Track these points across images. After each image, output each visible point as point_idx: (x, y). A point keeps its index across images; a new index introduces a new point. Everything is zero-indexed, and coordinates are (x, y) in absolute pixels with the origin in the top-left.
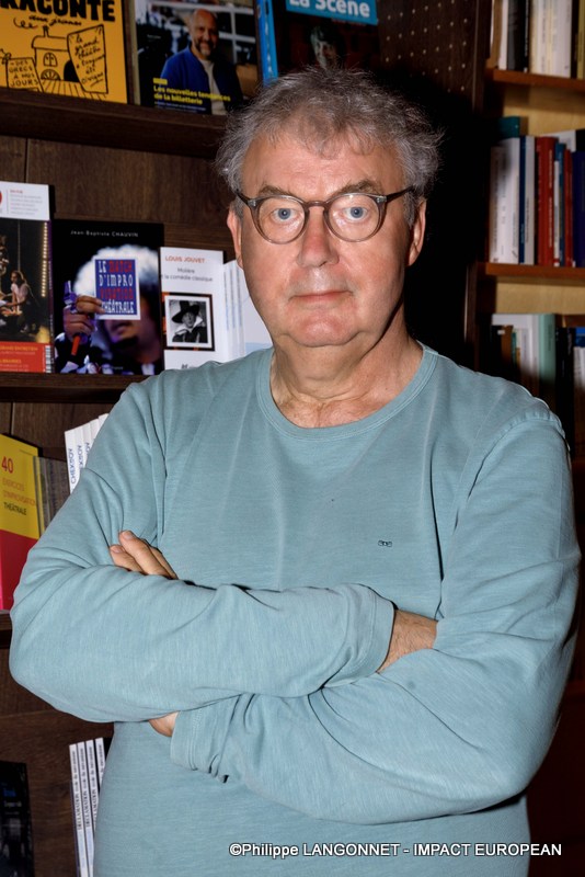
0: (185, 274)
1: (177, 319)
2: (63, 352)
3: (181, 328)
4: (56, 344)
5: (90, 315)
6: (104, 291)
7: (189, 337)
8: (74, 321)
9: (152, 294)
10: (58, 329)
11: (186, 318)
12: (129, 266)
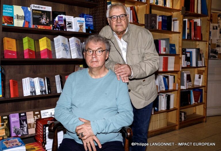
2: (54, 27)
6: (59, 20)
7: (69, 27)
8: (55, 24)
10: (53, 24)
11: (69, 24)
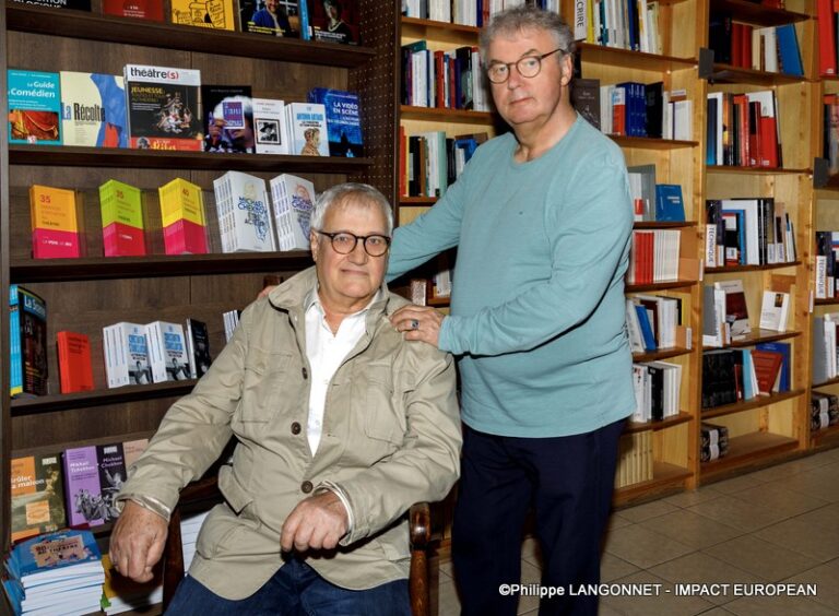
0: (266, 111)
1: (263, 130)
3: (265, 135)
4: (206, 140)
5: (221, 127)
9: (249, 117)
12: (238, 105)
